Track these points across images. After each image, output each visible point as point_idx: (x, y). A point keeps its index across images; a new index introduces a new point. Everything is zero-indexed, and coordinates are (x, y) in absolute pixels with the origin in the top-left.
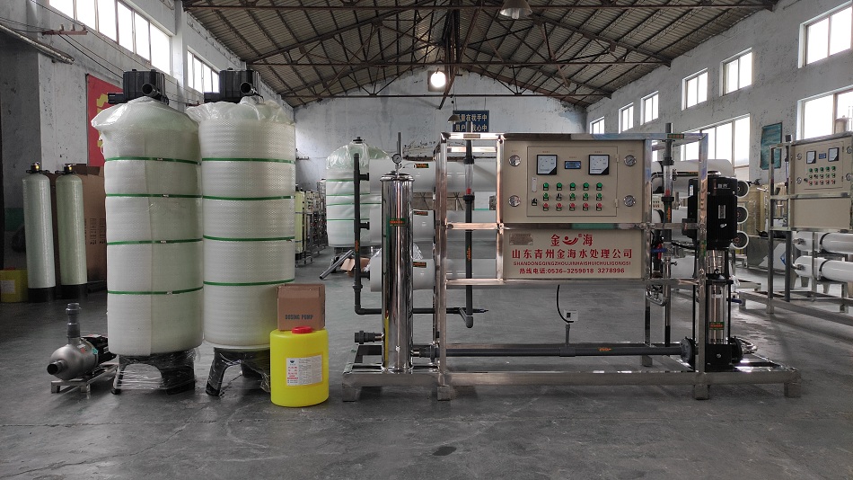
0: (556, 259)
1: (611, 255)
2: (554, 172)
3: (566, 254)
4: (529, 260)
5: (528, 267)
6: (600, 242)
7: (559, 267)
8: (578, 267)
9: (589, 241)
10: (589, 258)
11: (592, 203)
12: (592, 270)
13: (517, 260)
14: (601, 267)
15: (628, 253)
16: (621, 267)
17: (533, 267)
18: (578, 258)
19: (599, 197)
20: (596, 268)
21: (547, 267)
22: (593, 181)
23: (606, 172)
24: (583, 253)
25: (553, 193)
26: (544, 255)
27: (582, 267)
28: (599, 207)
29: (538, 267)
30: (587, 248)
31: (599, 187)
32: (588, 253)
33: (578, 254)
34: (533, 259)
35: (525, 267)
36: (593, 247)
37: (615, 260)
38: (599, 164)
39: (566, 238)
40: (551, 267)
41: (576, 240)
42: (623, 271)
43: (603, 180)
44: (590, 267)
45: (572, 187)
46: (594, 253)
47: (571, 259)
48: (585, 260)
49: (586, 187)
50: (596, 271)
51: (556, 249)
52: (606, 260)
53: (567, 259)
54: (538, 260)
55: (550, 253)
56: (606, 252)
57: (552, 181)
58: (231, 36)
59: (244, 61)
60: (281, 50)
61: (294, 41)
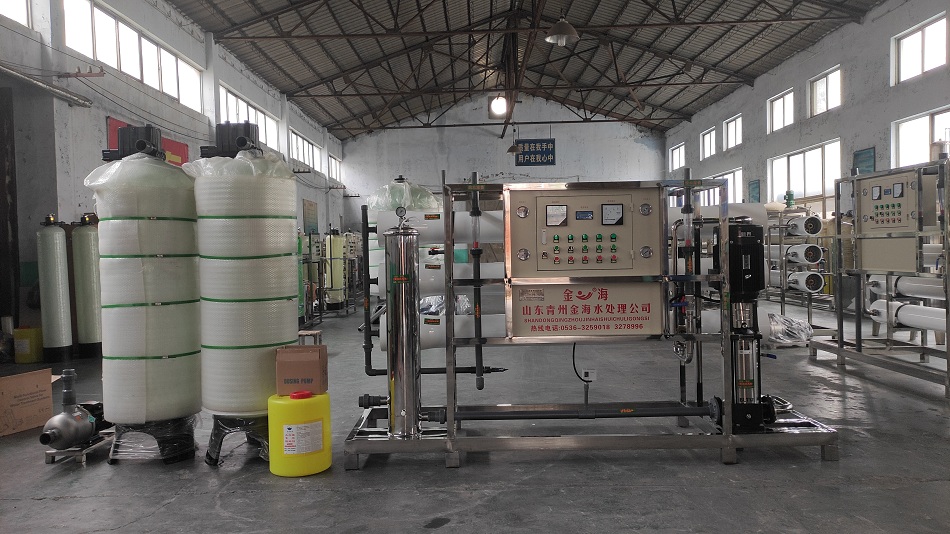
0: (569, 315)
1: (628, 309)
2: (565, 223)
3: (580, 310)
4: (541, 316)
5: (540, 324)
6: (617, 295)
7: (573, 323)
8: (593, 323)
9: (604, 295)
10: (604, 314)
11: (607, 255)
12: (608, 327)
13: (528, 317)
14: (618, 323)
15: (647, 308)
16: (639, 322)
17: (545, 324)
18: (593, 314)
19: (613, 249)
20: (612, 324)
21: (559, 324)
22: (606, 232)
23: (620, 222)
24: (598, 308)
25: (564, 245)
26: (556, 311)
27: (598, 323)
28: (614, 260)
29: (551, 324)
30: (602, 302)
31: (613, 238)
32: (603, 309)
33: (593, 309)
34: (544, 316)
35: (537, 324)
36: (608, 302)
37: (632, 315)
38: (613, 214)
39: (580, 293)
40: (564, 324)
41: (590, 295)
42: (641, 326)
43: (617, 230)
44: (606, 323)
45: (585, 239)
46: (610, 308)
47: (586, 315)
48: (601, 315)
49: (599, 238)
50: (612, 328)
51: (569, 304)
52: (623, 315)
53: (581, 315)
54: (550, 316)
55: (563, 309)
56: (623, 307)
57: (564, 233)
58: (268, 67)
59: (284, 93)
60: (323, 80)
61: (337, 71)
